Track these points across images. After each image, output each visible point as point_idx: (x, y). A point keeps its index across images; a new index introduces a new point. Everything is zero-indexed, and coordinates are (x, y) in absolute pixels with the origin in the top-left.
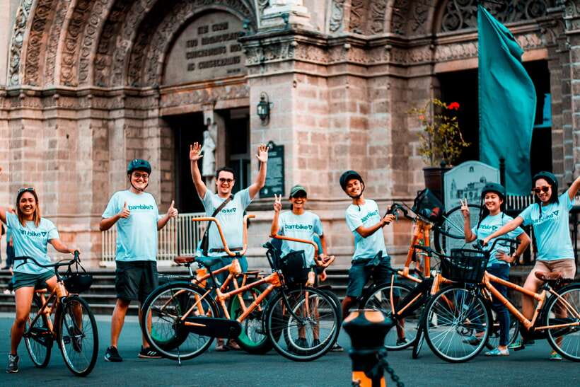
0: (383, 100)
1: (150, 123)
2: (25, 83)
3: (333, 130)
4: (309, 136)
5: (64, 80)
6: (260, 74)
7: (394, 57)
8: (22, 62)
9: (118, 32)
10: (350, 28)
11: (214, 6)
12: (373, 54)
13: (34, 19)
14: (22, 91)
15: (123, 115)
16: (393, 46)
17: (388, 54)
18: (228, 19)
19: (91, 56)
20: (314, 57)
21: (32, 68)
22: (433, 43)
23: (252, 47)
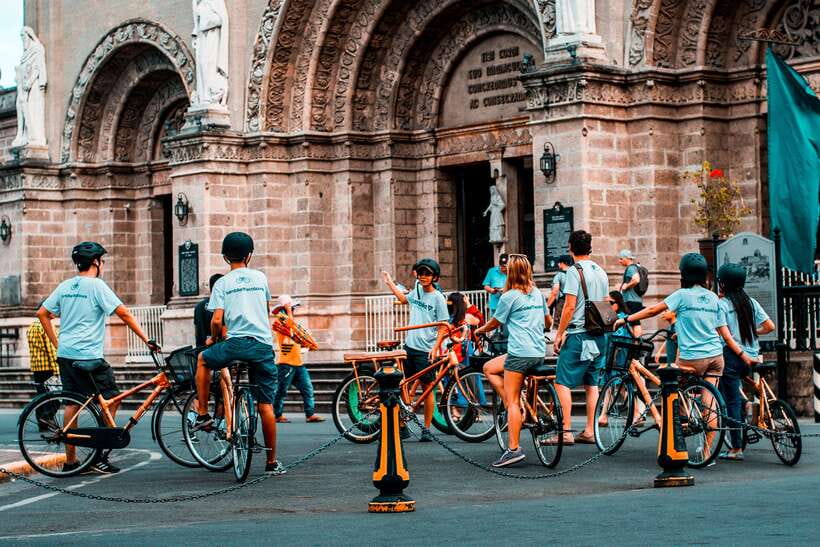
0: (697, 149)
1: (425, 176)
2: (267, 129)
3: (635, 187)
4: (604, 194)
5: (315, 123)
6: (544, 120)
7: (709, 95)
8: (262, 102)
9: (382, 62)
10: (654, 60)
11: (501, 27)
12: (684, 91)
13: (277, 47)
14: (262, 139)
15: (390, 167)
16: (707, 81)
17: (702, 91)
18: (518, 43)
19: (348, 93)
20: (609, 98)
21: (275, 109)
22: (757, 76)
23: (533, 87)
